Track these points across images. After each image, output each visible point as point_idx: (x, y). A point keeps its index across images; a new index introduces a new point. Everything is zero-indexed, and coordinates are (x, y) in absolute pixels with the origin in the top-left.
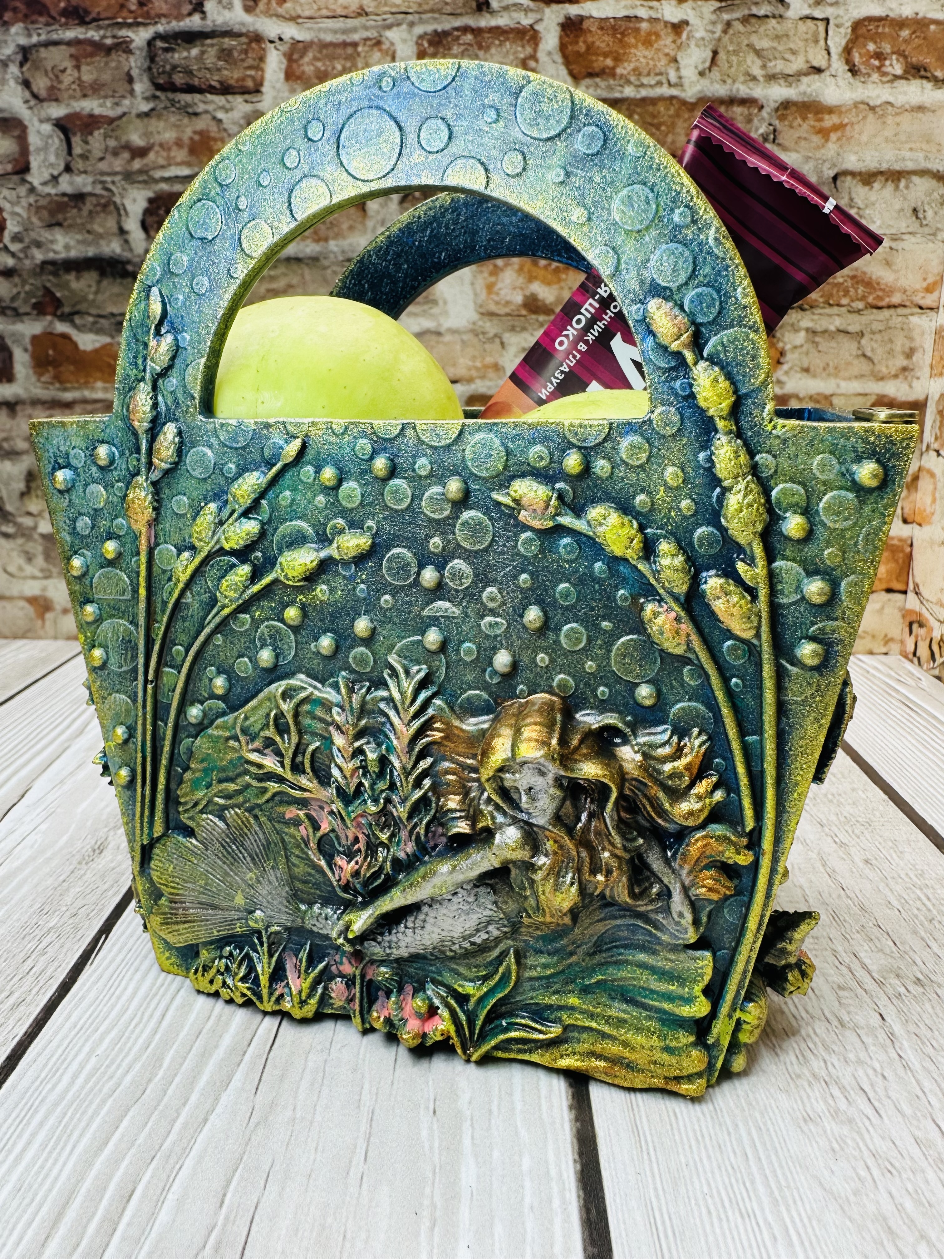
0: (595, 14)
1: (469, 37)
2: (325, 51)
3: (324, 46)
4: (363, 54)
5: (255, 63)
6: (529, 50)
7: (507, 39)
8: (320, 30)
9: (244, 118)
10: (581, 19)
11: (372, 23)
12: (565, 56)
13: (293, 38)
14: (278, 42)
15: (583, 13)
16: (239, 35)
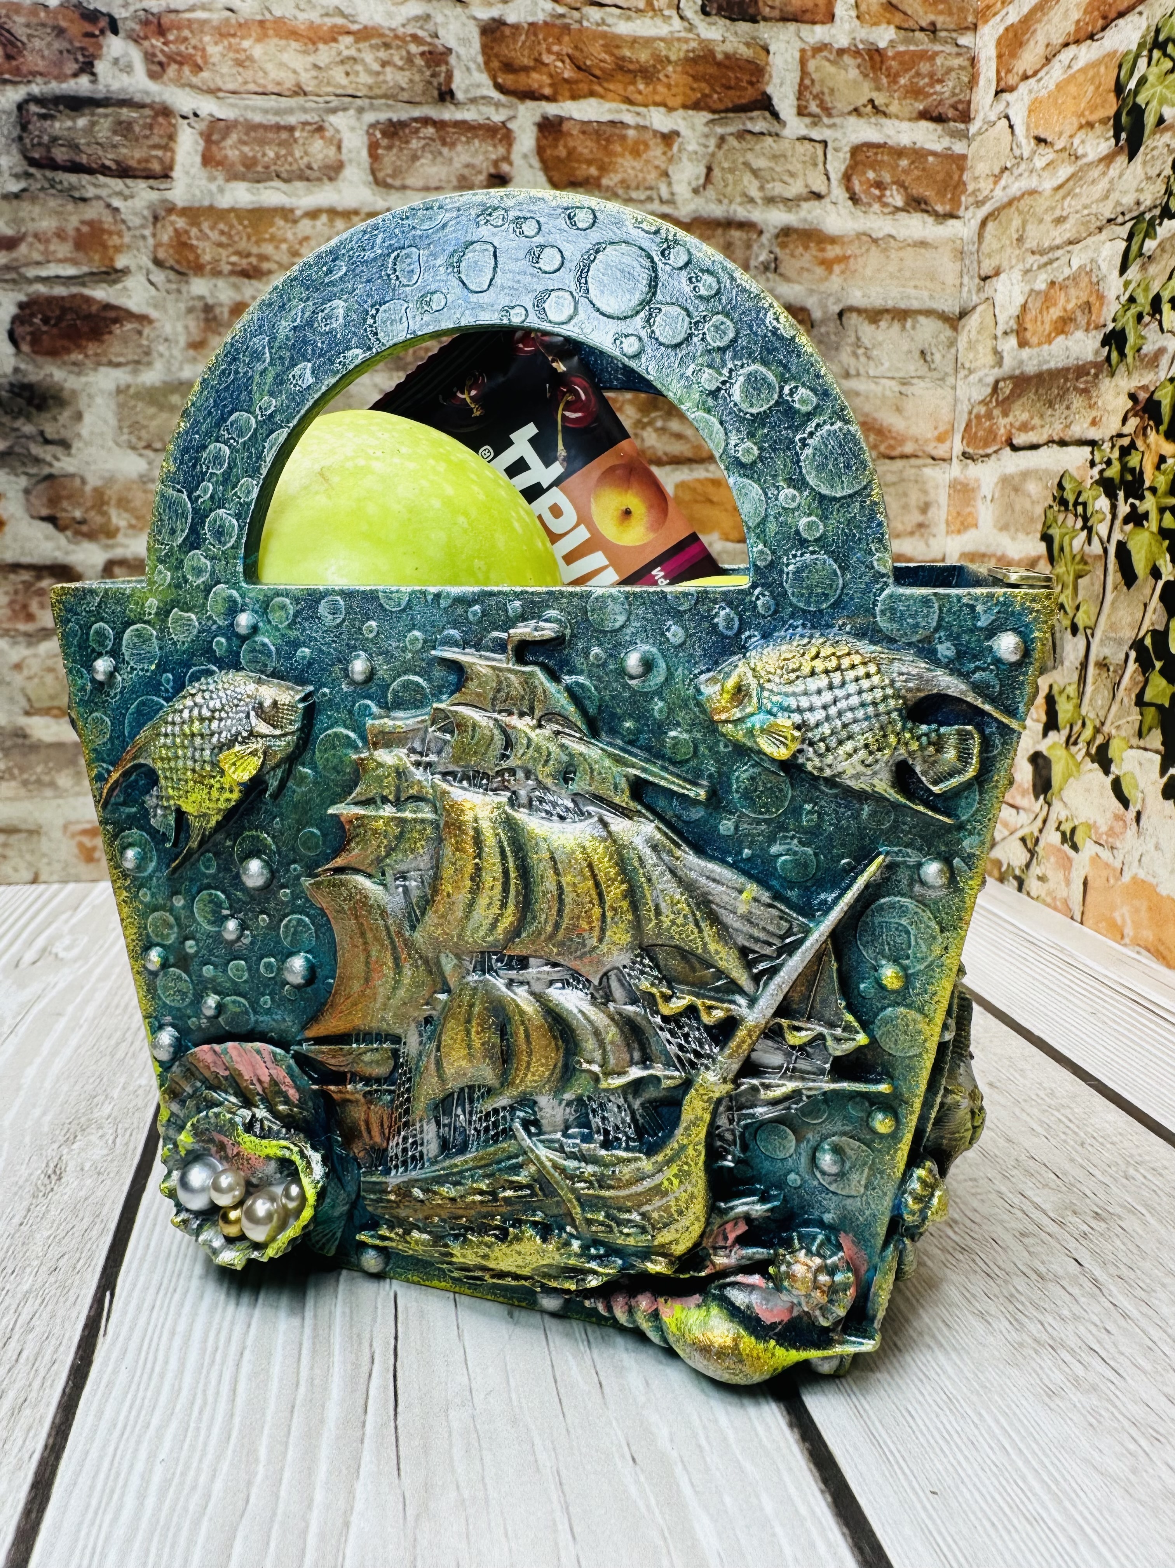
0: (577, 116)
1: (430, 131)
2: (253, 134)
3: (251, 127)
4: (301, 141)
5: (163, 142)
6: (501, 150)
7: (477, 136)
8: (247, 107)
9: (148, 207)
10: (561, 120)
11: (313, 105)
12: (543, 161)
13: (212, 115)
14: (192, 120)
15: (563, 114)
16: (141, 106)
